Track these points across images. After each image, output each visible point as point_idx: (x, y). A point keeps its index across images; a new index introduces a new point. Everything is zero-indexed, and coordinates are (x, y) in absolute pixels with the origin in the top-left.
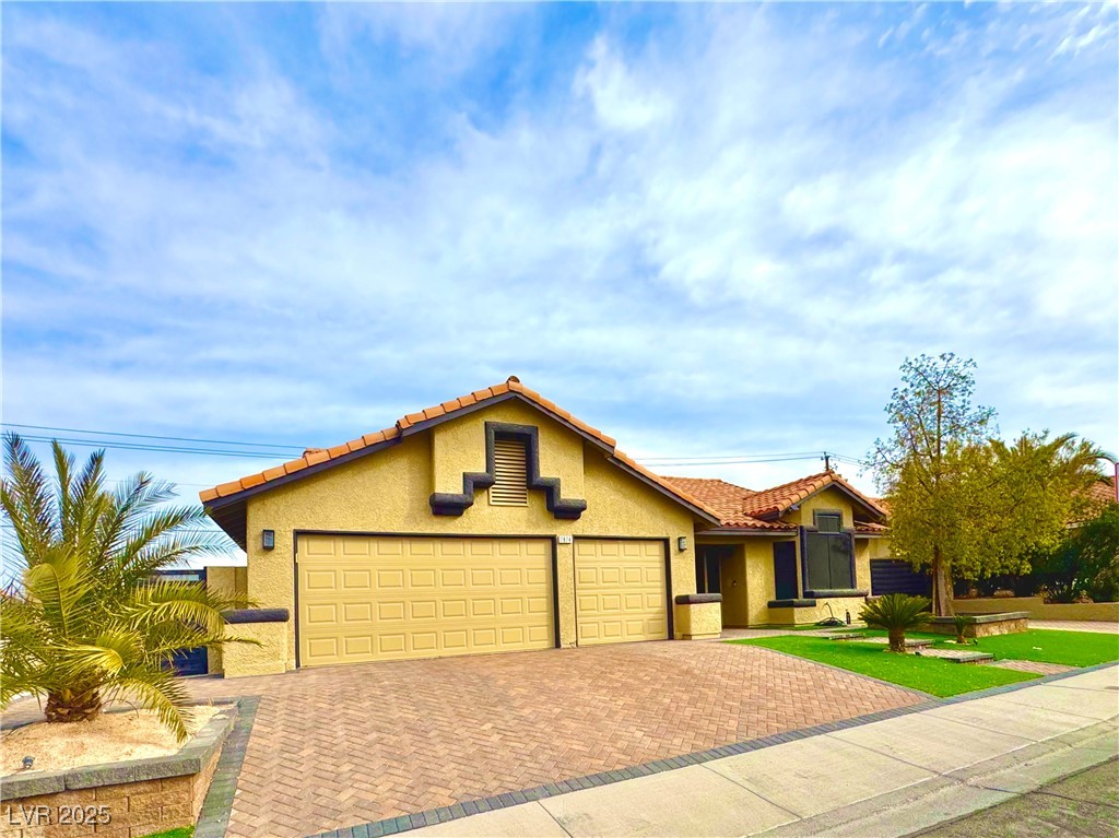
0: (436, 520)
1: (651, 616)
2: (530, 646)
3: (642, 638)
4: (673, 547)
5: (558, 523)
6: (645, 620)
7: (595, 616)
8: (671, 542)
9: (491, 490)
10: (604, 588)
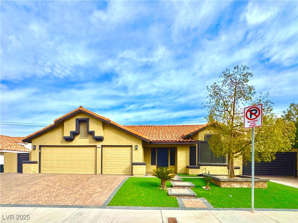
0: (67, 142)
1: (126, 168)
2: (90, 173)
3: (123, 174)
4: (134, 148)
5: (97, 142)
6: (124, 169)
7: (108, 167)
8: (133, 147)
9: (80, 135)
10: (111, 159)
